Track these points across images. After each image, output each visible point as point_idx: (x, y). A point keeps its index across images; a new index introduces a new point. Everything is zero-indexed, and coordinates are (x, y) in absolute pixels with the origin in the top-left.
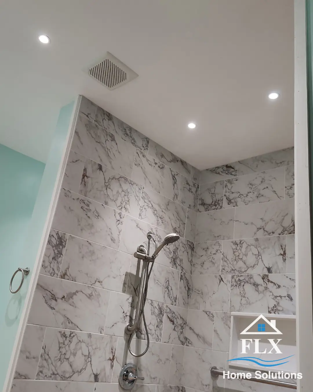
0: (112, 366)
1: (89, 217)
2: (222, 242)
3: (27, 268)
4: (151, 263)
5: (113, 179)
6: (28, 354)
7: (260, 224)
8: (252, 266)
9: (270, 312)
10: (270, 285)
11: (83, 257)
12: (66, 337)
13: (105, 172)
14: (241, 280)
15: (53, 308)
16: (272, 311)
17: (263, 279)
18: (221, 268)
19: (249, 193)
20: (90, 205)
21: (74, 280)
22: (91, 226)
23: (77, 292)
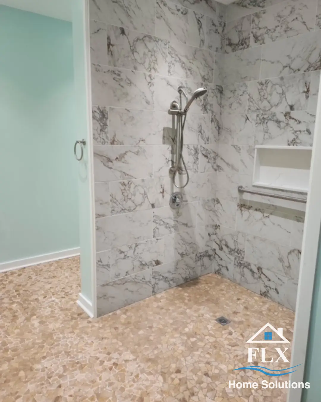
0: (163, 197)
1: (122, 87)
2: (248, 83)
3: (83, 140)
4: (184, 116)
5: (137, 41)
6: (101, 202)
7: (286, 61)
8: (276, 104)
9: (289, 145)
10: (291, 122)
11: (125, 124)
12: (126, 185)
13: (128, 34)
14: (265, 118)
15: (111, 168)
16: (291, 144)
17: (285, 116)
18: (247, 108)
19: (276, 27)
20: (121, 75)
21: (122, 143)
22: (127, 94)
23: (127, 152)
